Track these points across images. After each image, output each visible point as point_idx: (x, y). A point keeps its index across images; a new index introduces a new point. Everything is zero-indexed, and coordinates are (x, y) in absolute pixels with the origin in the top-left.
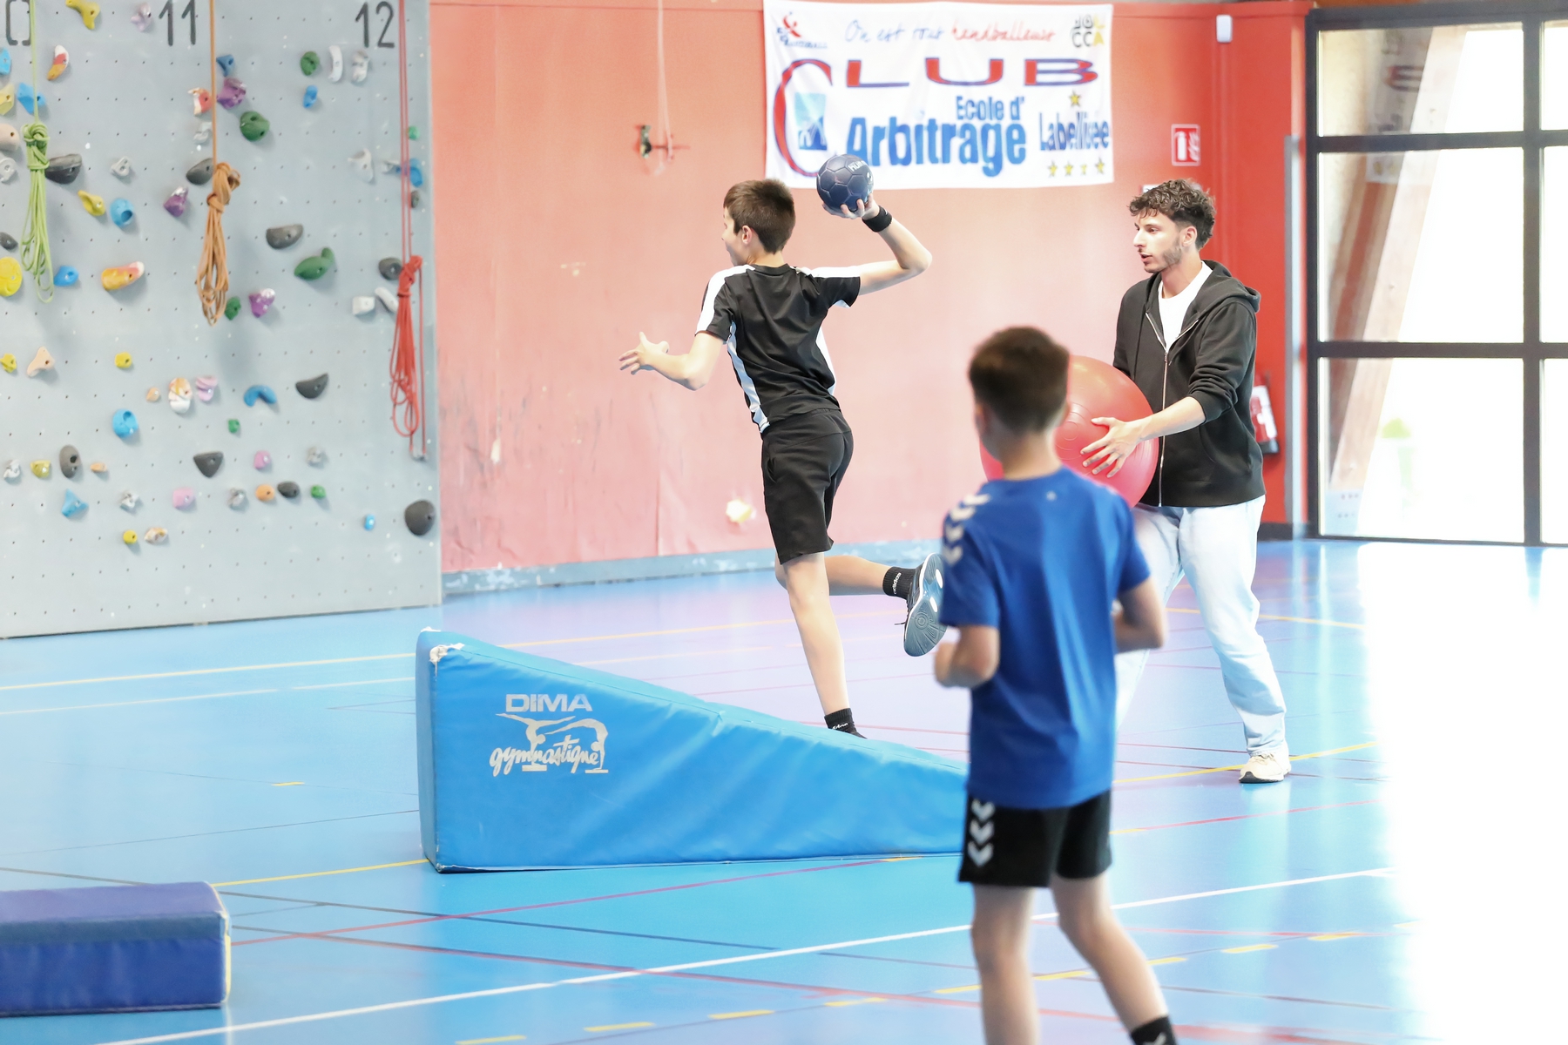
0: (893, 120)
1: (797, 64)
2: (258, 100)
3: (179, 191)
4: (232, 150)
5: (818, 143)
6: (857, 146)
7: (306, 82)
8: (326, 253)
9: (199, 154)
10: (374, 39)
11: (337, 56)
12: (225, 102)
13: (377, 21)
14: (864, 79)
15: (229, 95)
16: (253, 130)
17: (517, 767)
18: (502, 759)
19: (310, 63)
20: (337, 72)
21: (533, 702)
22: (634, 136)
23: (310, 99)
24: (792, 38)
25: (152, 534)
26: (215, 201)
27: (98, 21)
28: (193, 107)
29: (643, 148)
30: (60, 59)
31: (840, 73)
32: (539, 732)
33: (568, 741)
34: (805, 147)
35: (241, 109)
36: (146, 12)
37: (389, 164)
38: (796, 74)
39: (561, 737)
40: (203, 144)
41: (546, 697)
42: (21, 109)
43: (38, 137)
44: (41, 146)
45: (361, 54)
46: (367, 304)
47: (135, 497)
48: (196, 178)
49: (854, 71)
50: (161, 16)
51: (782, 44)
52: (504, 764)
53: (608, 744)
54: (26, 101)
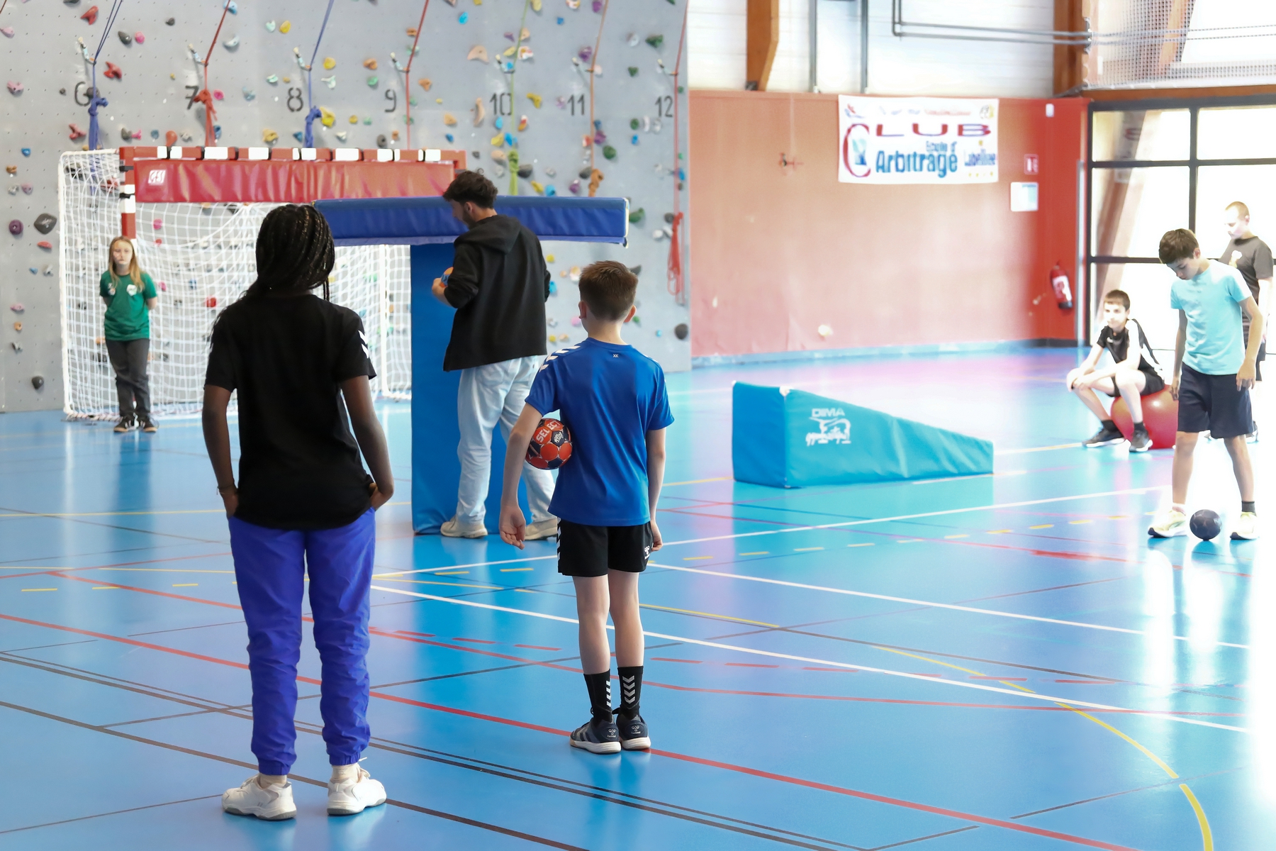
0: (897, 152)
1: (854, 126)
2: (612, 140)
3: (576, 182)
4: (600, 164)
5: (863, 162)
6: (880, 163)
7: (633, 132)
8: (641, 211)
9: (585, 164)
10: (664, 112)
11: (647, 120)
12: (597, 142)
13: (665, 105)
14: (884, 132)
15: (599, 138)
16: (609, 154)
17: (816, 442)
18: (811, 438)
19: (635, 124)
20: (647, 128)
21: (823, 412)
22: (779, 158)
23: (634, 140)
24: (851, 114)
25: (562, 337)
26: (592, 187)
27: (541, 104)
28: (582, 144)
29: (783, 164)
30: (524, 122)
31: (873, 130)
32: (826, 425)
33: (836, 429)
34: (857, 164)
35: (604, 145)
36: (563, 100)
37: (669, 170)
38: (853, 130)
39: (832, 428)
40: (587, 160)
41: (827, 410)
42: (506, 145)
43: (514, 157)
44: (515, 161)
45: (659, 120)
46: (659, 234)
47: (555, 320)
48: (584, 176)
49: (879, 130)
50: (569, 101)
51: (847, 117)
52: (811, 440)
53: (851, 430)
54: (508, 140)
